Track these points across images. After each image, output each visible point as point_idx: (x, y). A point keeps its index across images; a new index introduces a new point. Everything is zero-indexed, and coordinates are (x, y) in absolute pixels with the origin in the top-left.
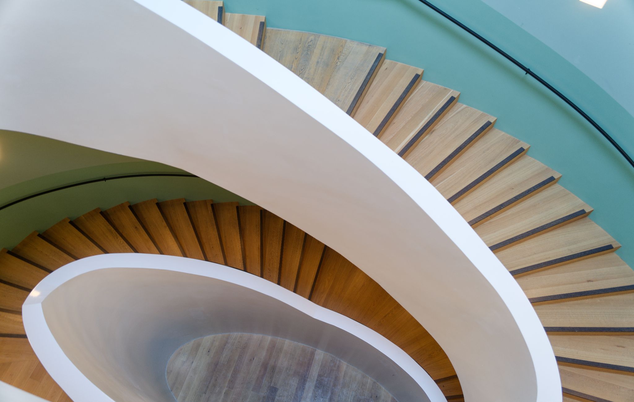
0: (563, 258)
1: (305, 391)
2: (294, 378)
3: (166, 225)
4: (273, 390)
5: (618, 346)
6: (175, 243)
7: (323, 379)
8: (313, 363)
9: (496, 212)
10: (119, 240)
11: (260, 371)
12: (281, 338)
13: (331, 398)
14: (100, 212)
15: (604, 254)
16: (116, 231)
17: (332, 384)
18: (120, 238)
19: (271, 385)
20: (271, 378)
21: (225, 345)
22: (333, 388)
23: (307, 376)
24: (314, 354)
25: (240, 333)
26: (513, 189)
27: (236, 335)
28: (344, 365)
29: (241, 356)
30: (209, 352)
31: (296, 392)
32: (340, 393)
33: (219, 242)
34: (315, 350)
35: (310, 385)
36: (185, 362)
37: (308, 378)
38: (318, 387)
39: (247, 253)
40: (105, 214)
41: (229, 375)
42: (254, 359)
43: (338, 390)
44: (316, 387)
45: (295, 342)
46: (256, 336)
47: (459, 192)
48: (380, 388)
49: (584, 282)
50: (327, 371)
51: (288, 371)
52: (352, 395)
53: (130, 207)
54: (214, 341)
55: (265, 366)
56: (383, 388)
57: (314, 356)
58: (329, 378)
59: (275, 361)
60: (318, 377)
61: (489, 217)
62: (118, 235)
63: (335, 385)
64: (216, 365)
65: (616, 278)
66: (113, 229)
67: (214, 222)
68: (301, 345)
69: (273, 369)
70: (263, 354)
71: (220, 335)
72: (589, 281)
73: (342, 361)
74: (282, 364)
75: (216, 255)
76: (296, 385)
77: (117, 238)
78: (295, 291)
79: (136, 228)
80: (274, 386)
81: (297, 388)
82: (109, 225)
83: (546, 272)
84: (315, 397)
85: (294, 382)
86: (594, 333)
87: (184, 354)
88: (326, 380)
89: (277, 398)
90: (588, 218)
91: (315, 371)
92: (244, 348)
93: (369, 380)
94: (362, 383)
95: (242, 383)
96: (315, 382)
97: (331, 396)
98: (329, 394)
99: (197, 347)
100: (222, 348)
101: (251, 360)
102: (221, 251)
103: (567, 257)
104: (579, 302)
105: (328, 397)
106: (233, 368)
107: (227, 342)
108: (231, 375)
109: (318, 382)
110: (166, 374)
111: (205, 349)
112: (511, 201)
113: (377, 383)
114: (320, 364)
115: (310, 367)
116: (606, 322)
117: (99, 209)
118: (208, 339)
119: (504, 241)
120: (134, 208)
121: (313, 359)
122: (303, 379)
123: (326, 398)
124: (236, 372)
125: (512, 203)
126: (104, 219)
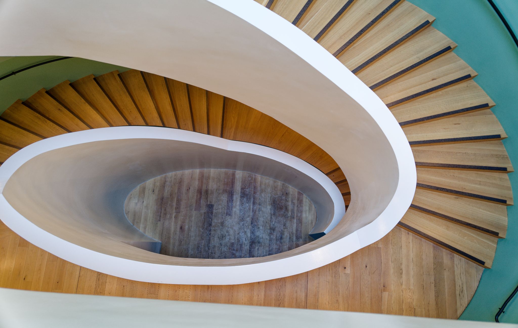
0: (413, 65)
1: (234, 201)
2: (223, 195)
3: (84, 101)
4: (210, 206)
5: (455, 124)
6: (97, 114)
7: (245, 191)
8: (235, 180)
9: (357, 38)
10: (48, 124)
11: (197, 196)
12: (207, 169)
13: (254, 202)
14: (22, 103)
15: (444, 55)
16: (43, 117)
17: (252, 193)
18: (48, 121)
19: (208, 204)
20: (206, 199)
21: (165, 184)
22: (254, 195)
23: (233, 191)
24: (235, 175)
25: (174, 172)
26: (370, 14)
27: (171, 175)
28: (259, 177)
29: (180, 188)
30: (153, 191)
31: (228, 203)
32: (260, 197)
33: (134, 106)
34: (235, 171)
35: (237, 197)
36: (137, 203)
37: (234, 192)
38: (243, 197)
39: (161, 110)
40: (26, 104)
41: (174, 204)
42: (190, 188)
43: (258, 195)
44: (241, 197)
45: (219, 169)
46: (187, 172)
47: (326, 26)
48: (288, 187)
49: (429, 81)
50: (247, 184)
51: (218, 191)
52: (269, 197)
53: (47, 92)
54: (155, 182)
55: (200, 191)
56: (290, 186)
57: (235, 176)
58: (250, 188)
59: (207, 186)
60: (241, 190)
61: (352, 44)
62: (46, 120)
63: (255, 193)
64: (162, 199)
65: (453, 73)
66: (39, 115)
67: (125, 90)
68: (223, 170)
69: (207, 192)
70: (196, 184)
71: (158, 178)
72: (433, 80)
73: (256, 175)
74: (212, 187)
75: (136, 117)
76: (226, 199)
77: (46, 122)
78: (209, 133)
79: (59, 109)
80: (210, 204)
81: (227, 201)
82: (34, 112)
83: (401, 79)
84: (242, 204)
85: (224, 198)
86: (438, 118)
87: (135, 198)
88: (248, 191)
89: (214, 211)
90: (431, 27)
91: (238, 187)
92: (180, 182)
93: (279, 184)
94: (275, 186)
95: (186, 208)
96: (240, 194)
97: (253, 201)
98: (252, 200)
99: (143, 191)
100: (163, 186)
101: (188, 190)
102: (139, 113)
103: (416, 64)
104: (427, 97)
105: (252, 202)
106: (176, 199)
107: (166, 181)
108: (176, 203)
109: (242, 193)
110: (125, 215)
111: (150, 190)
112: (369, 25)
113: (286, 184)
114: (241, 180)
115: (234, 184)
116: (446, 109)
117: (19, 100)
118: (149, 183)
119: (366, 61)
120: (51, 93)
121: (235, 179)
122: (231, 194)
123: (250, 203)
124: (179, 201)
125: (370, 26)
126: (27, 108)
